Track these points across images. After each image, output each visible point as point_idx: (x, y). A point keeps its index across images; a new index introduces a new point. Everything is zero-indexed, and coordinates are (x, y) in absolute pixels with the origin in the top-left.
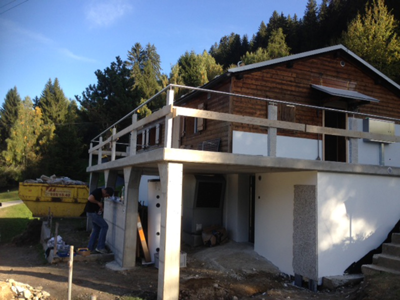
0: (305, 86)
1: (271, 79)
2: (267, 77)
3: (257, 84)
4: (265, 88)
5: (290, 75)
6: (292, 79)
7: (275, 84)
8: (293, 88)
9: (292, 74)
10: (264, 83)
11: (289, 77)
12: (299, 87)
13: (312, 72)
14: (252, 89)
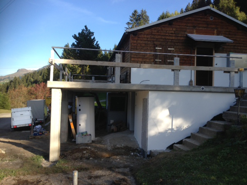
0: (182, 35)
1: (157, 34)
2: (154, 32)
3: (147, 37)
4: (153, 39)
5: (171, 30)
6: (173, 32)
7: (160, 36)
8: (174, 38)
9: (173, 29)
10: (153, 36)
11: (170, 31)
12: (178, 37)
13: (187, 26)
14: (144, 41)
